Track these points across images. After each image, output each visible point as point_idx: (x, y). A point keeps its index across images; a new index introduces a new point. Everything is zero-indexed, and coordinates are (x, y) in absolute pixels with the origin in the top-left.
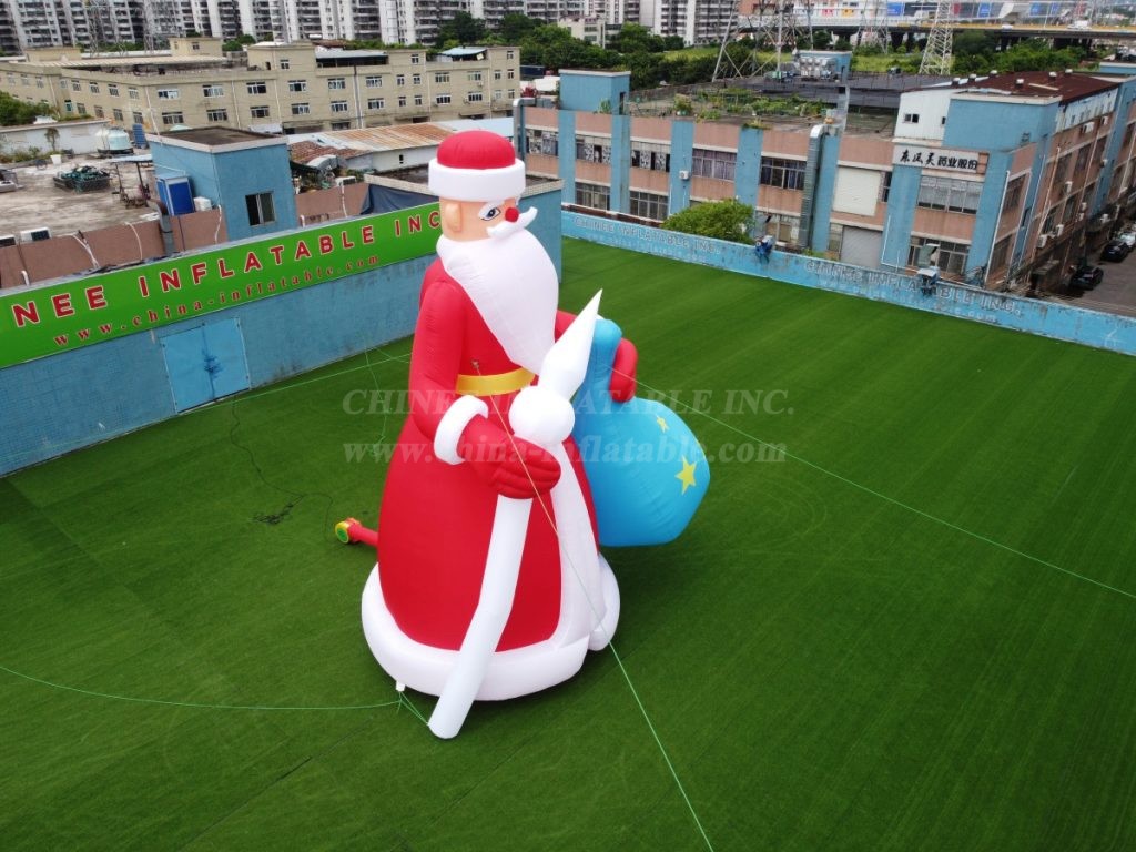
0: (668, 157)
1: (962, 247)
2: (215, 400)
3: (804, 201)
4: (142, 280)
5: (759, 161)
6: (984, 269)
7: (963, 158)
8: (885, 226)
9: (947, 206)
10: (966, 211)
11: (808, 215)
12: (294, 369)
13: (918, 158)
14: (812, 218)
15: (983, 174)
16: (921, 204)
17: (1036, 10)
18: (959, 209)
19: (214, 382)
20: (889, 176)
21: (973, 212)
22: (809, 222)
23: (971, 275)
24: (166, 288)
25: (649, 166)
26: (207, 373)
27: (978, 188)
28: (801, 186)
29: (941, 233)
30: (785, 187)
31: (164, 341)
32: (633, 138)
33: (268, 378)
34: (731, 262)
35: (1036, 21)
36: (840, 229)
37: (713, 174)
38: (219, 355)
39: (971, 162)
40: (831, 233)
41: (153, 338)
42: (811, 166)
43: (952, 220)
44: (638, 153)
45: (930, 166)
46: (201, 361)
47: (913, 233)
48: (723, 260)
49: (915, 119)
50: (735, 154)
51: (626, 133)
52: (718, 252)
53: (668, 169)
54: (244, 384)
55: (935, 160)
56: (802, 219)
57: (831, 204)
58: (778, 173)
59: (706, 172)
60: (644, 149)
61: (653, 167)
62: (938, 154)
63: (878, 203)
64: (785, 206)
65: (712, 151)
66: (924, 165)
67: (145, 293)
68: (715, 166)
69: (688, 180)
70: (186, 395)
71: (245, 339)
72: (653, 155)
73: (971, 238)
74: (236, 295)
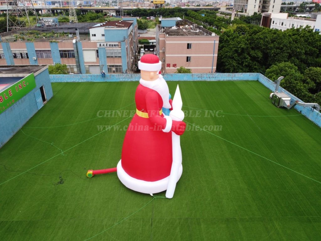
0: (27, 54)
1: (120, 66)
3: (76, 61)
5: (59, 51)
6: (127, 70)
7: (115, 44)
8: (100, 64)
9: (114, 56)
10: (119, 57)
11: (78, 64)
13: (104, 45)
14: (79, 65)
15: (120, 47)
16: (107, 57)
17: (85, 3)
18: (117, 57)
20: (97, 51)
21: (120, 57)
22: (79, 66)
23: (125, 72)
25: (21, 57)
27: (120, 51)
28: (74, 57)
29: (114, 63)
30: (69, 58)
32: (12, 49)
34: (94, 79)
35: (86, 6)
36: (88, 67)
37: (44, 57)
39: (117, 45)
40: (86, 68)
42: (75, 51)
43: (116, 59)
44: (15, 54)
45: (107, 47)
47: (107, 64)
48: (92, 79)
49: (95, 35)
50: (50, 50)
51: (9, 48)
52: (90, 78)
53: (28, 58)
55: (108, 45)
56: (77, 66)
57: (84, 60)
58: (66, 54)
59: (42, 57)
60: (17, 52)
61: (22, 58)
62: (108, 44)
63: (96, 58)
64: (70, 63)
65: (42, 50)
66: (106, 47)
68: (44, 55)
69: (36, 60)
72: (21, 54)
73: (122, 63)
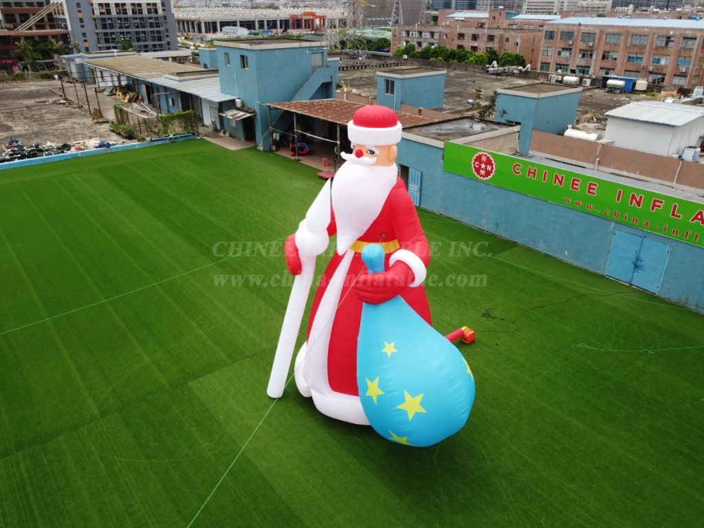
2: (631, 285)
4: (620, 192)
12: (697, 306)
19: (635, 274)
24: (631, 203)
26: (633, 266)
31: (617, 232)
33: (673, 296)
38: (646, 260)
41: (612, 227)
46: (633, 256)
54: (653, 288)
67: (618, 200)
70: (616, 268)
71: (669, 263)
74: (676, 232)
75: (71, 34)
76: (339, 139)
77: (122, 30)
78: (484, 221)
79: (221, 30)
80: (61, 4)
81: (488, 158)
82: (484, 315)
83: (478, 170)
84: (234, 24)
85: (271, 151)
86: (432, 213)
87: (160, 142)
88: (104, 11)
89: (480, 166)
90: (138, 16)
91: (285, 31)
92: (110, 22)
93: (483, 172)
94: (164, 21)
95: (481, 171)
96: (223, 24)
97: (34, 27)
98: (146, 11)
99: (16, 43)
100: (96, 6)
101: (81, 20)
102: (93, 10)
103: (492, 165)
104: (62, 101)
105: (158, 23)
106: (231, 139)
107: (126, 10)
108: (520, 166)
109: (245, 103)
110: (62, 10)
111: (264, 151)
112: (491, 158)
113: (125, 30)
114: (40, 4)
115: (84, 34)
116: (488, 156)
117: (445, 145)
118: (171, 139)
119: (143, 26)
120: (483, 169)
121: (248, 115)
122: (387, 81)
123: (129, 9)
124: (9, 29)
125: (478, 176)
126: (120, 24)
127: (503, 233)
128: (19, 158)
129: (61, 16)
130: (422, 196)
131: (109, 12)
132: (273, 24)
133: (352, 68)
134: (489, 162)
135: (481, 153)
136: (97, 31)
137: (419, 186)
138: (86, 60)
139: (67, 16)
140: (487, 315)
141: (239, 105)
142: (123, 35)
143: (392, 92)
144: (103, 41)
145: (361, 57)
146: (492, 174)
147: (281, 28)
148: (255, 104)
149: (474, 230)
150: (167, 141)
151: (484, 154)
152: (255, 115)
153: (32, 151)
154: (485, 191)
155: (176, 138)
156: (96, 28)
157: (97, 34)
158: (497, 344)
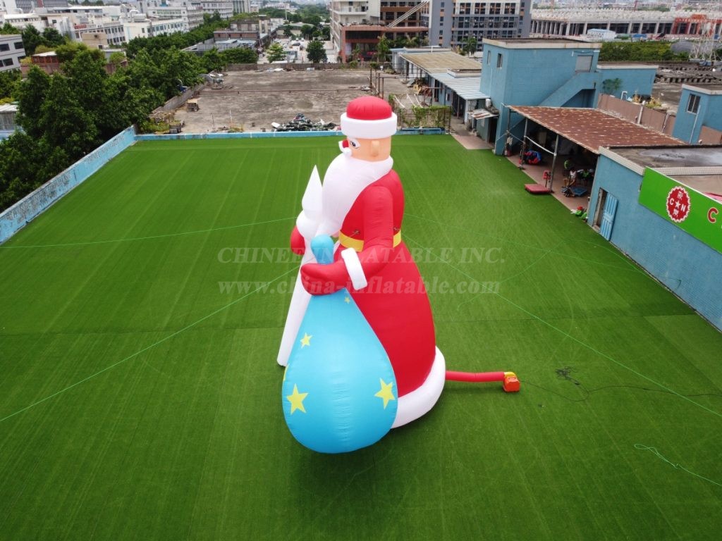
75: (430, 31)
76: (556, 151)
77: (475, 29)
78: (667, 275)
79: (587, 33)
80: (428, 4)
81: (685, 195)
82: (558, 372)
83: (672, 208)
84: (603, 26)
85: (503, 155)
86: (619, 252)
87: (409, 133)
88: (464, 10)
89: (675, 204)
90: (495, 15)
91: (662, 35)
92: (466, 21)
93: (676, 212)
94: (519, 21)
95: (675, 210)
96: (591, 26)
97: (407, 24)
98: (489, 11)
99: (379, 37)
100: (458, 6)
101: (442, 19)
102: (454, 9)
103: (687, 204)
104: (368, 88)
105: (513, 23)
106: (478, 139)
107: (484, 9)
108: (716, 212)
109: (494, 103)
110: (428, 9)
111: (496, 154)
112: (688, 197)
113: (478, 29)
114: (412, 4)
115: (441, 32)
116: (685, 192)
117: (645, 172)
118: (420, 131)
119: (497, 25)
120: (676, 208)
121: (491, 115)
122: (693, 96)
123: (488, 8)
124: (382, 25)
125: (671, 216)
126: (476, 23)
127: (684, 295)
128: (292, 130)
129: (426, 15)
130: (615, 230)
131: (468, 11)
132: (650, 27)
133: (690, 81)
134: (684, 201)
135: (678, 188)
136: (453, 29)
137: (613, 216)
138: (406, 54)
139: (430, 15)
140: (563, 373)
141: (487, 105)
142: (476, 34)
143: (695, 110)
144: (456, 39)
145: (716, 68)
146: (685, 217)
147: (659, 32)
148: (500, 106)
149: (654, 282)
150: (416, 133)
151: (682, 189)
152: (498, 117)
153: (303, 125)
154: (674, 236)
155: (425, 131)
156: (453, 27)
157: (453, 32)
158: (540, 406)
